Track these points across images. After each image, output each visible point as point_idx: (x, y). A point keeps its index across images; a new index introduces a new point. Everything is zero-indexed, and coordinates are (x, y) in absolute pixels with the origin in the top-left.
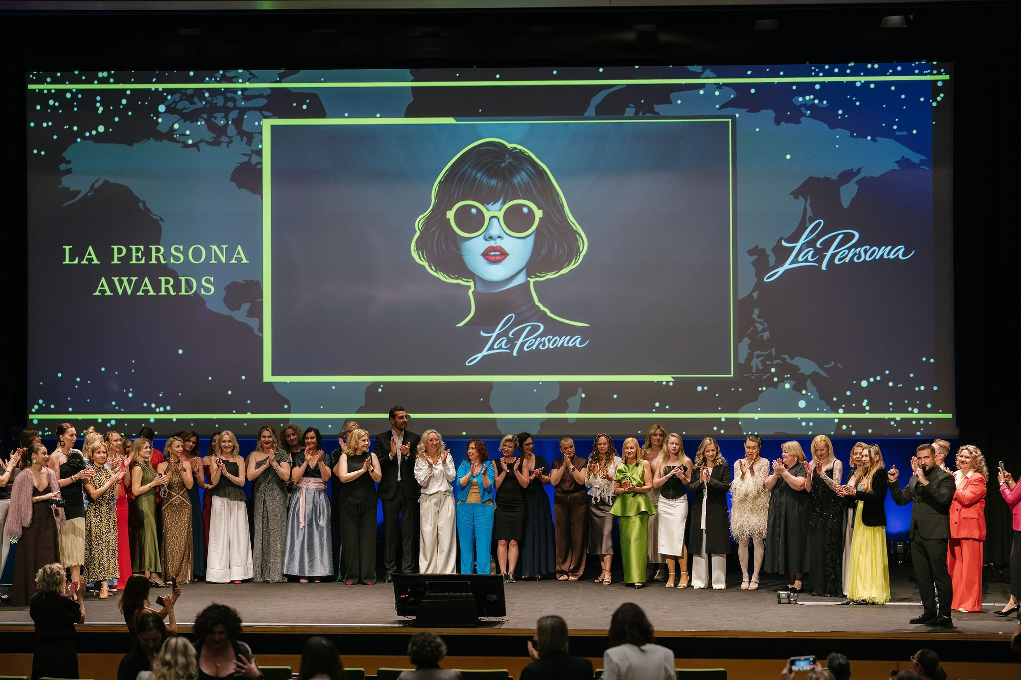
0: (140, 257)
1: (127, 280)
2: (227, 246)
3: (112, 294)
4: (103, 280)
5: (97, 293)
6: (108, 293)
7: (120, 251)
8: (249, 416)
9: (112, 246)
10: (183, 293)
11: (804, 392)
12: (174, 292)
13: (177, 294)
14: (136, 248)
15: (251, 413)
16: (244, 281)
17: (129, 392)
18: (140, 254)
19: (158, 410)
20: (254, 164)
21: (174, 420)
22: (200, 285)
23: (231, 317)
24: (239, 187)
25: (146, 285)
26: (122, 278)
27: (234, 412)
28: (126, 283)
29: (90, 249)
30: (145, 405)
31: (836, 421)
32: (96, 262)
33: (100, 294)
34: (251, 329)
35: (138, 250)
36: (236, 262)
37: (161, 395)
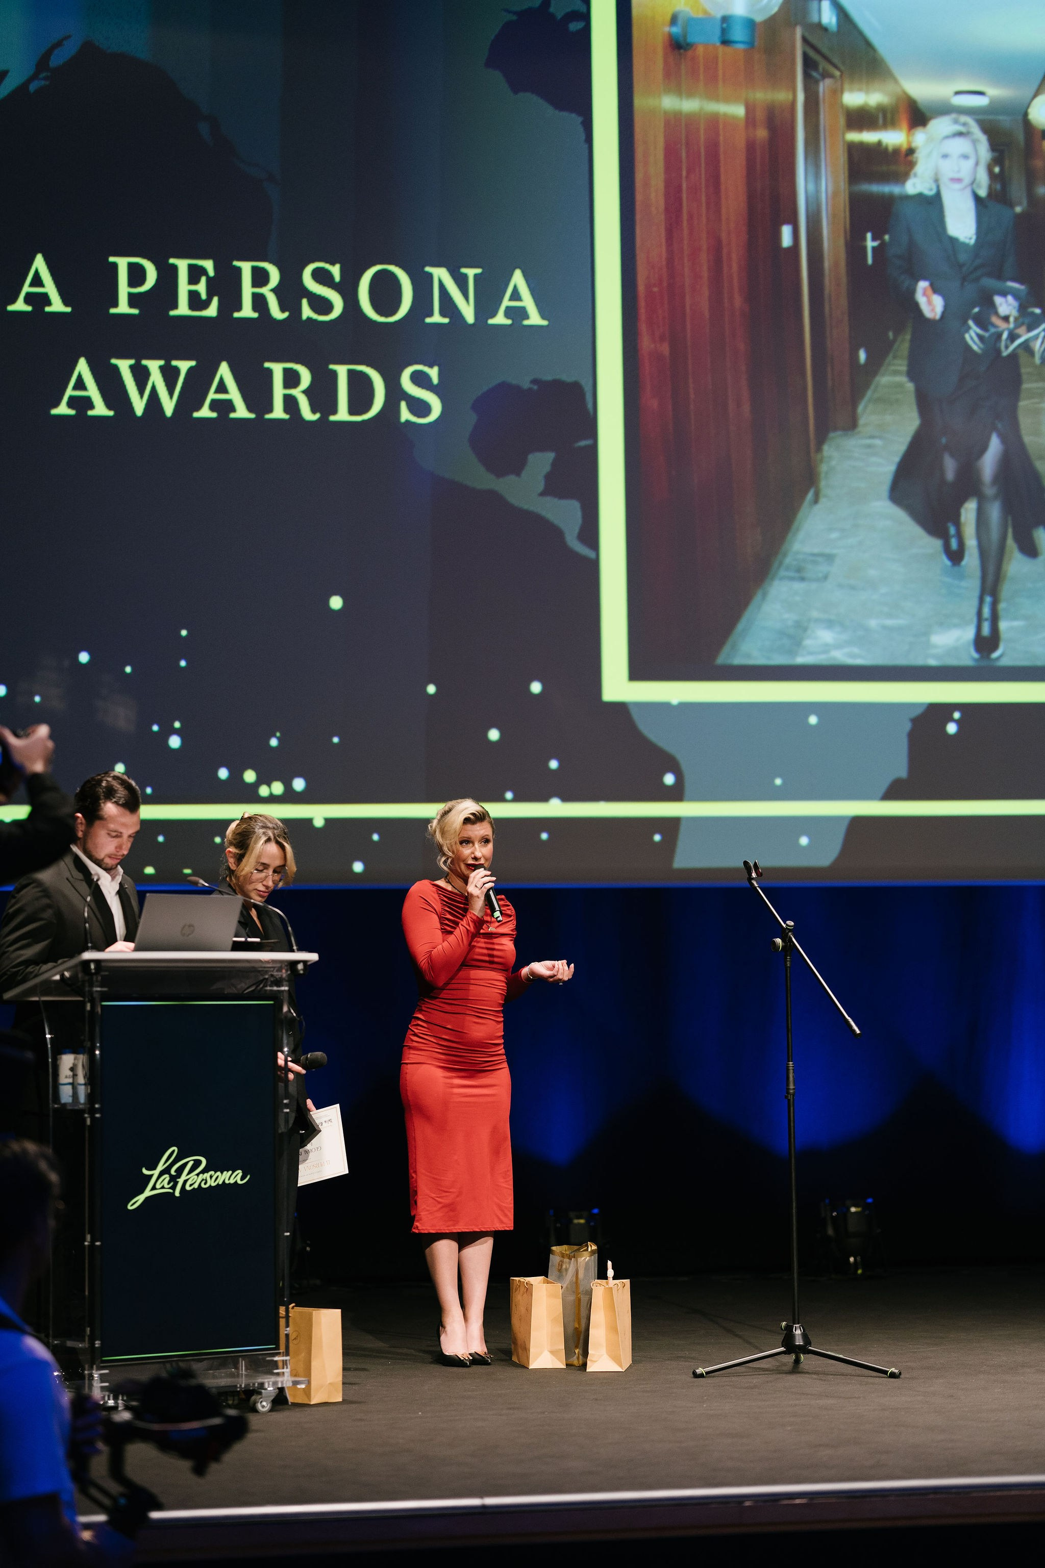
0: (204, 296)
1: (161, 368)
2: (479, 271)
3: (111, 413)
4: (82, 367)
5: (63, 409)
6: (100, 409)
7: (136, 274)
8: (555, 808)
9: (112, 259)
10: (342, 414)
12: (314, 411)
13: (324, 420)
14: (191, 268)
15: (566, 798)
16: (534, 381)
17: (169, 731)
18: (201, 287)
19: (264, 791)
20: (559, 15)
21: (319, 823)
22: (395, 393)
23: (494, 497)
24: (516, 88)
25: (222, 388)
26: (144, 362)
27: (509, 795)
28: (156, 378)
29: (39, 263)
30: (223, 774)
32: (57, 306)
33: (72, 412)
34: (557, 533)
35: (195, 274)
36: (509, 322)
37: (274, 742)
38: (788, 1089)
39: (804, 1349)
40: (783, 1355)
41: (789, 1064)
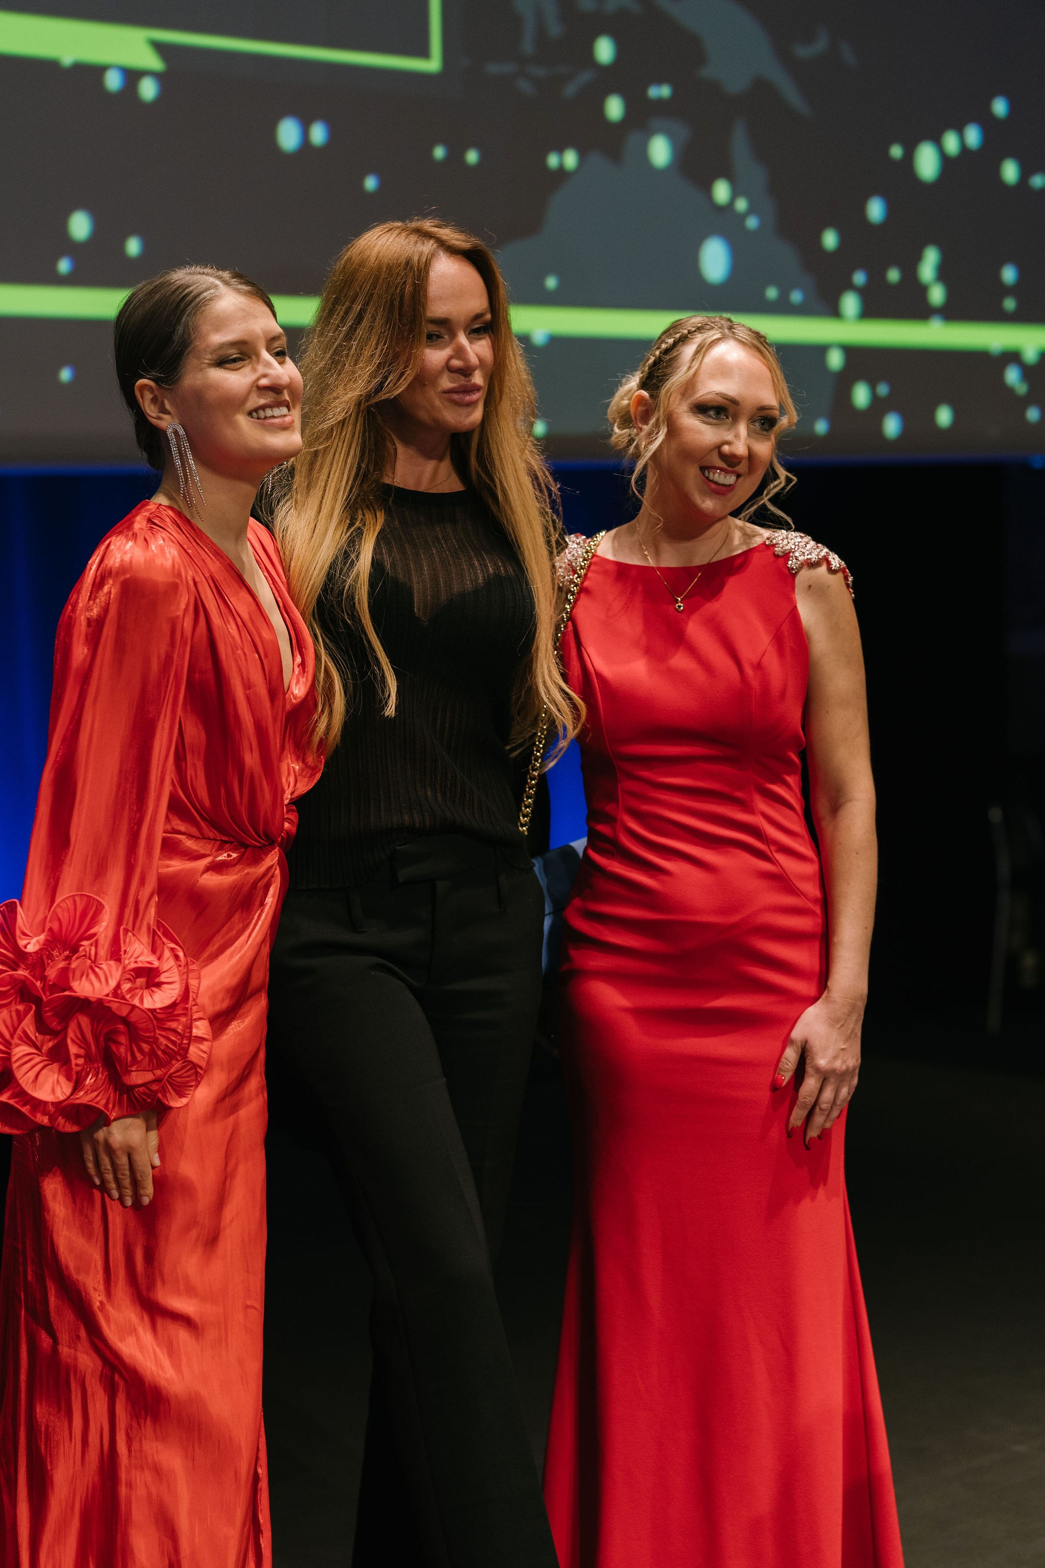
11: (721, 191)
31: (835, 360)
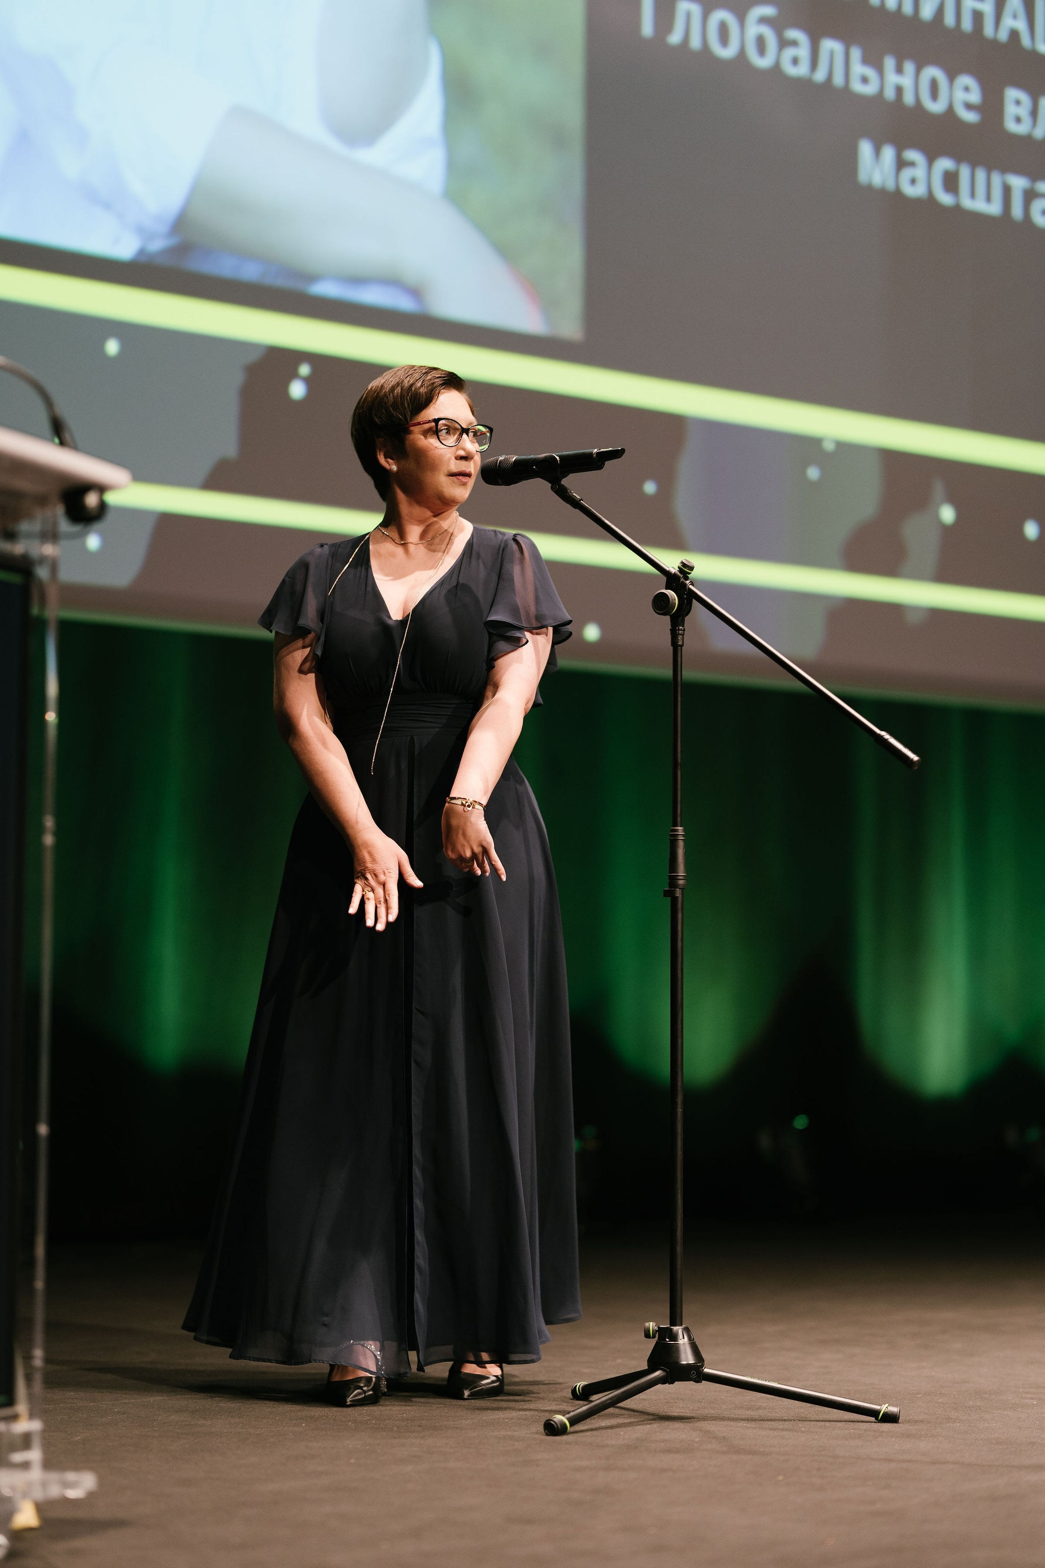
38: (673, 881)
39: (695, 1373)
40: (659, 1386)
41: (677, 830)
